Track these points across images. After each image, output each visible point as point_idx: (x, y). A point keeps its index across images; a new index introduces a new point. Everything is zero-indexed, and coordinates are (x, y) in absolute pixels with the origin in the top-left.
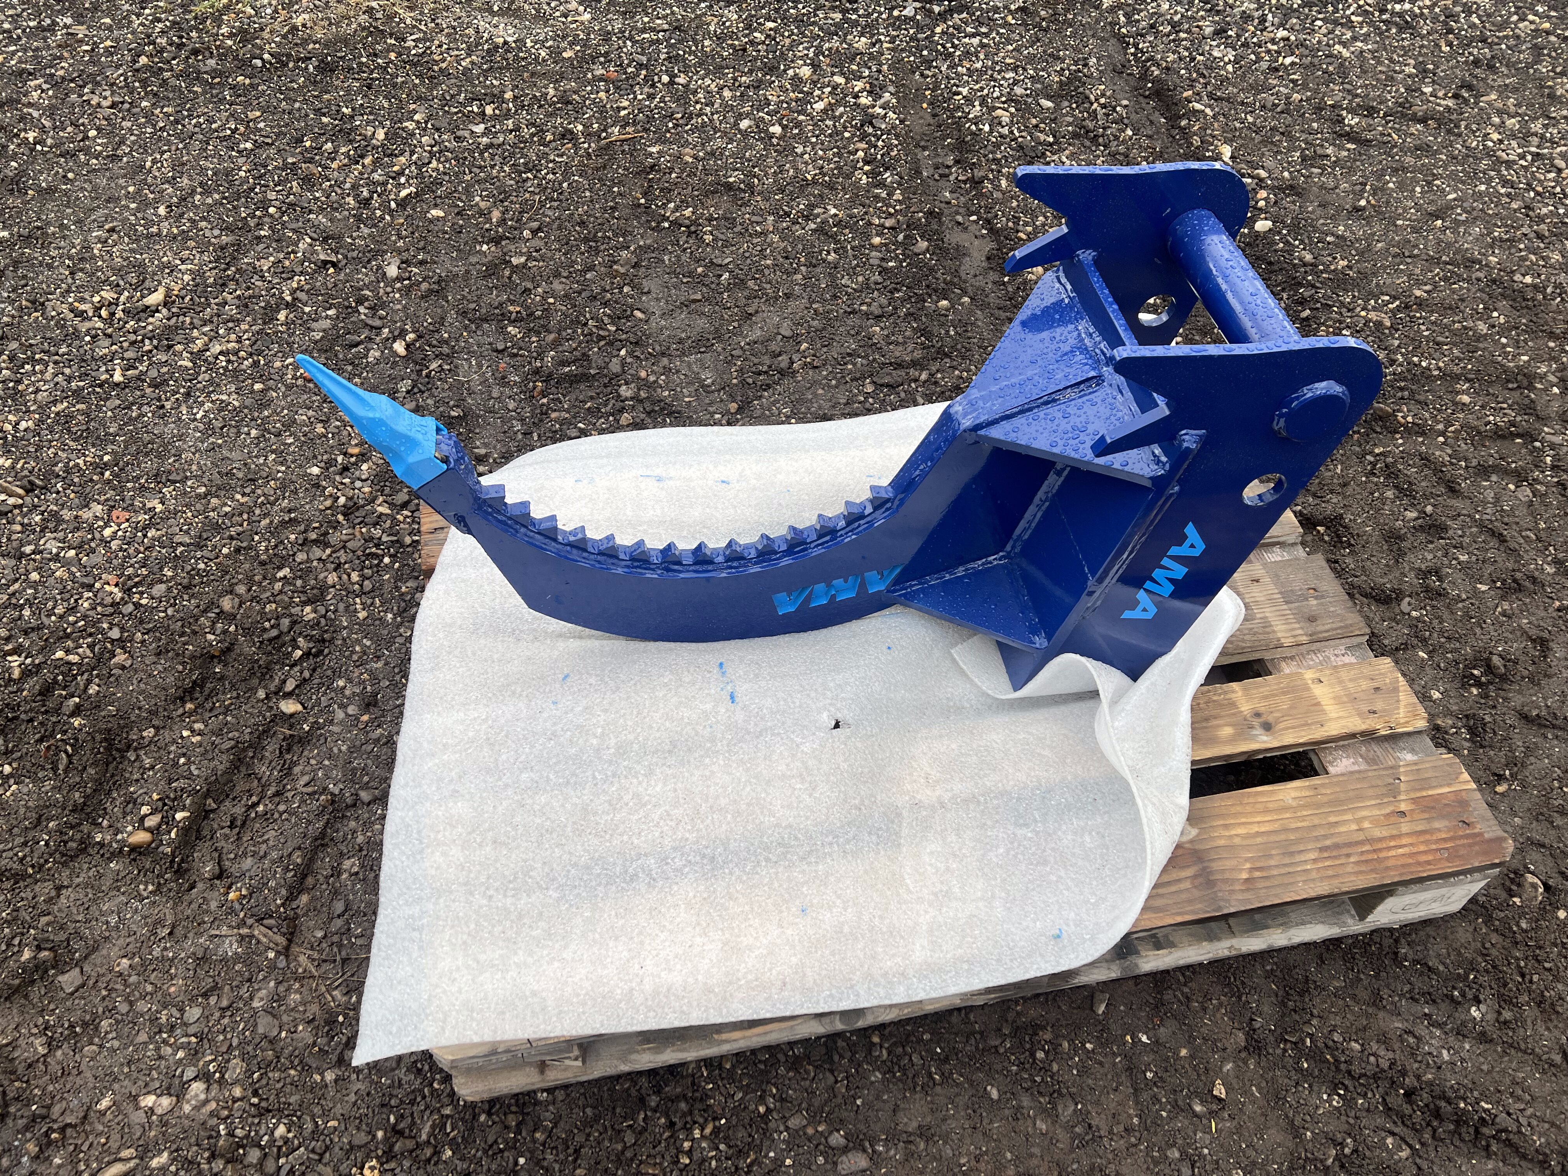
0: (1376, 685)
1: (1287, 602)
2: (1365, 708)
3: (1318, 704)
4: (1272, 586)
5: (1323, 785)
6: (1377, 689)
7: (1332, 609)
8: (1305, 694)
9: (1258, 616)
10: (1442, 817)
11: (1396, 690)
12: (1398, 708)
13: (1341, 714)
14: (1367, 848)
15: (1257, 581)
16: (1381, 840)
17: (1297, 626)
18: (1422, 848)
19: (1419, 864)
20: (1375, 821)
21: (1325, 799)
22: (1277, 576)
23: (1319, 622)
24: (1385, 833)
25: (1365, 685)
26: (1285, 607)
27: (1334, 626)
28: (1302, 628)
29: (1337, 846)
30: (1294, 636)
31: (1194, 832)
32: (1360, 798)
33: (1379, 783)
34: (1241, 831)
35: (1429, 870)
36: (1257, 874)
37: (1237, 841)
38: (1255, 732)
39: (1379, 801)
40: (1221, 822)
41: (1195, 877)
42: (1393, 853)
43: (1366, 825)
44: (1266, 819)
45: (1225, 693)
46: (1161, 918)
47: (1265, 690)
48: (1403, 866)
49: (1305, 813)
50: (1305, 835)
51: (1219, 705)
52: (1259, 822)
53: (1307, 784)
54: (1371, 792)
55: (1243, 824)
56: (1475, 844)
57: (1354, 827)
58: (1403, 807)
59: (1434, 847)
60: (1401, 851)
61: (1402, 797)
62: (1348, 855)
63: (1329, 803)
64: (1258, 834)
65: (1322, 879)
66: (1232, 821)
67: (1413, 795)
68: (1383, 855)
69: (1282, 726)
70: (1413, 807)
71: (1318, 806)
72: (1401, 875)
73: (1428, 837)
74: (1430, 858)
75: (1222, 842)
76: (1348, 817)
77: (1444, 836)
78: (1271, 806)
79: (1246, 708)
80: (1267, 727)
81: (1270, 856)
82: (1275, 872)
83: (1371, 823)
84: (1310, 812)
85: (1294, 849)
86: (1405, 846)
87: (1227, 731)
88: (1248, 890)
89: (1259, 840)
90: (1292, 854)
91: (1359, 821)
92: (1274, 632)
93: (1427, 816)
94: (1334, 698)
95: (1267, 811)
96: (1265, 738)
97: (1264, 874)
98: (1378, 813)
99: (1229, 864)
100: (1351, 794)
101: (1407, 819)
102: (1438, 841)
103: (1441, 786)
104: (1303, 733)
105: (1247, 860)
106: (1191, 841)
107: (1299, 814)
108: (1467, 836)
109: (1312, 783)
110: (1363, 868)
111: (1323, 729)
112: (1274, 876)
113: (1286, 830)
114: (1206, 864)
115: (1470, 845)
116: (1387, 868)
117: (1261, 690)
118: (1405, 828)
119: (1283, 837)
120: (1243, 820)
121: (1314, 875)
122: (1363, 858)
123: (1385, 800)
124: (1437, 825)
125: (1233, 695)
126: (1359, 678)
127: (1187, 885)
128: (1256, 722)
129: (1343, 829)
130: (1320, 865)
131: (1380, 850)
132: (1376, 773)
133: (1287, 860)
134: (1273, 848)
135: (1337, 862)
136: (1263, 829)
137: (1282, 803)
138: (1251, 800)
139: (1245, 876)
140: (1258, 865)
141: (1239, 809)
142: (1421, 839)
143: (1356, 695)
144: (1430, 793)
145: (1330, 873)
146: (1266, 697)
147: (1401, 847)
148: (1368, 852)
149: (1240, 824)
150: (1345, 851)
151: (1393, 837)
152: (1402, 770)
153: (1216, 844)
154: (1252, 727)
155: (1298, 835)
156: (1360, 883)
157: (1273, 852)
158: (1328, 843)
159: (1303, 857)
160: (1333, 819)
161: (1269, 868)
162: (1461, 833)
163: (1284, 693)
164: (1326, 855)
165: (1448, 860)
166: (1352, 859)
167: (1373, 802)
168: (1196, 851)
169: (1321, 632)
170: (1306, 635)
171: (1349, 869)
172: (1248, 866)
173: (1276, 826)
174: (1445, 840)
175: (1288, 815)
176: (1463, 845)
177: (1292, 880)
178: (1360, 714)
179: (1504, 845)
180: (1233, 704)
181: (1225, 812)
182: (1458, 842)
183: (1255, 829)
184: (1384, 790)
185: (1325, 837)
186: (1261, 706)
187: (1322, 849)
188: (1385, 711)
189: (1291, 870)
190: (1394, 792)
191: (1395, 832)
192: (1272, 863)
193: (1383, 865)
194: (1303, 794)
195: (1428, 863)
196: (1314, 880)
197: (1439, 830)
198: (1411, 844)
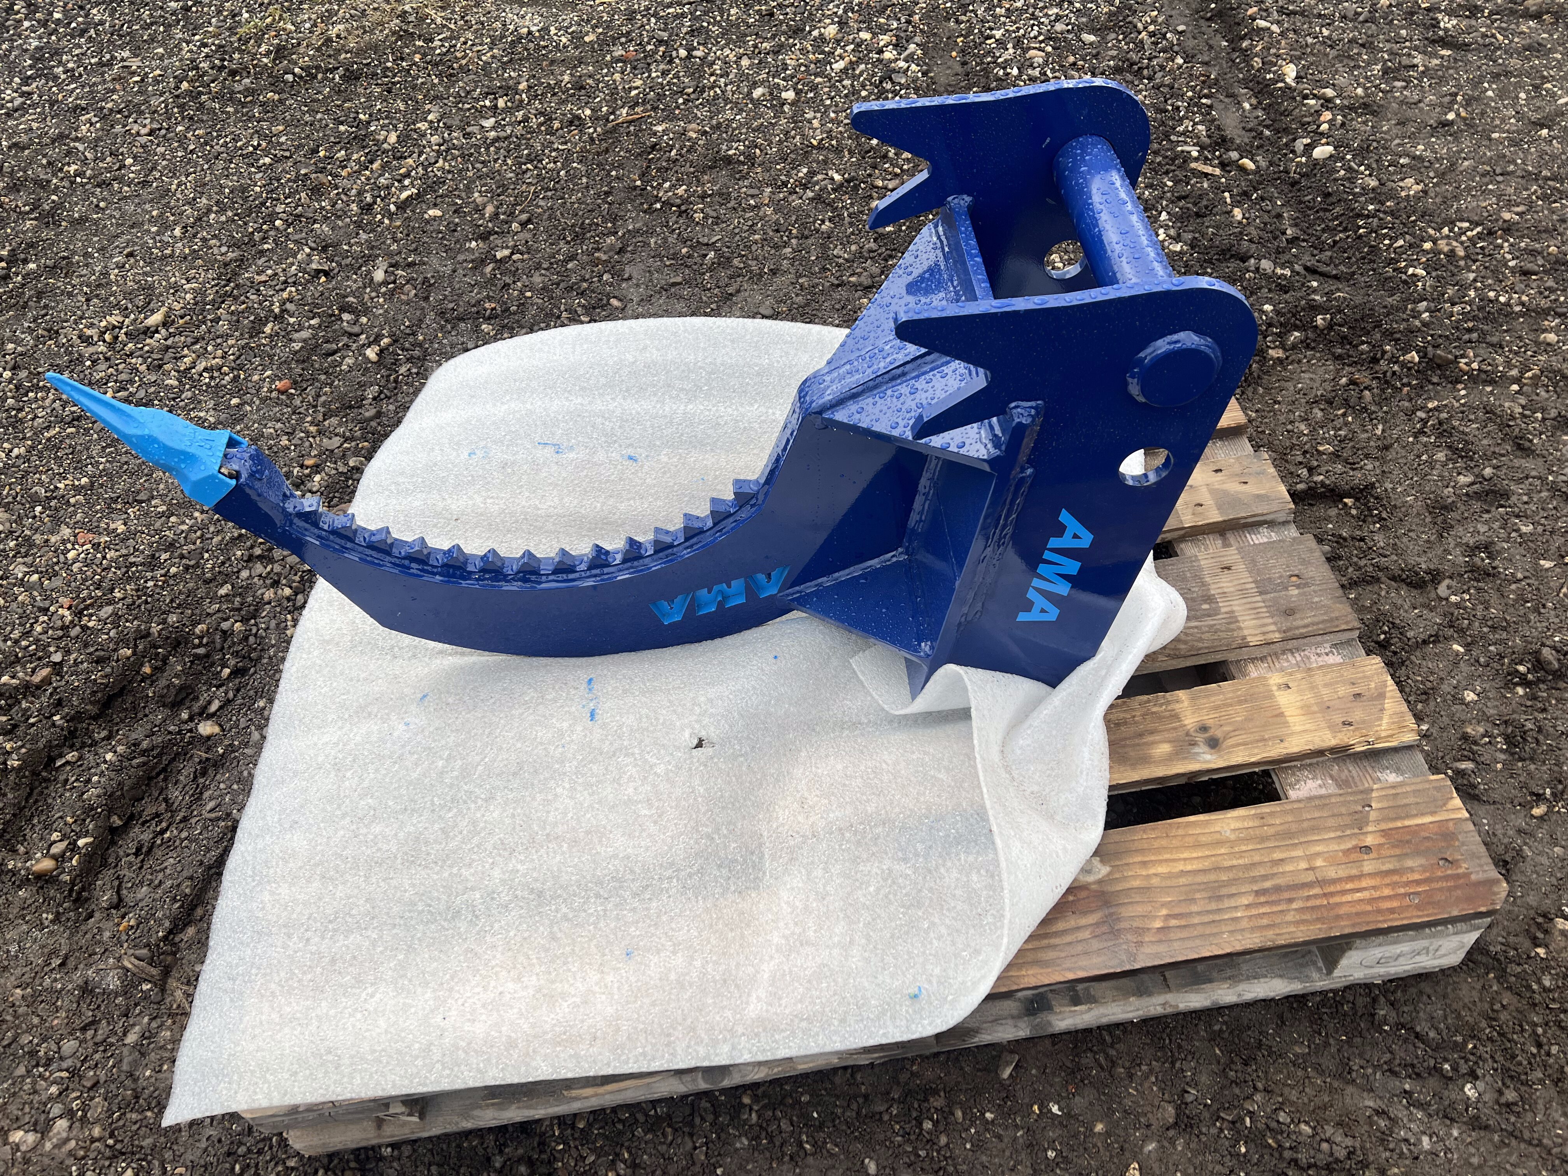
0: (1357, 690)
1: (1261, 593)
2: (1339, 719)
3: (1281, 715)
4: (1246, 574)
5: (1272, 814)
6: (1358, 695)
7: (1316, 599)
8: (1267, 703)
9: (1223, 610)
10: (1417, 853)
11: (1382, 696)
12: (1381, 719)
13: (1308, 727)
14: (1317, 891)
15: (1229, 568)
16: (1334, 881)
17: (1270, 620)
18: (1387, 892)
19: (1379, 911)
20: (1331, 859)
21: (1271, 831)
22: (1253, 561)
23: (1297, 616)
24: (1342, 873)
25: (1344, 690)
26: (1259, 598)
27: (1316, 619)
28: (1275, 623)
29: (1278, 889)
30: (1264, 633)
31: (1102, 870)
32: (1314, 829)
33: (1343, 810)
34: (1162, 869)
35: (1391, 920)
36: (1173, 922)
37: (1155, 881)
38: (1196, 750)
39: (1339, 833)
40: (1139, 859)
41: (1097, 924)
42: (1348, 898)
43: (1319, 863)
44: (1195, 855)
45: (1168, 703)
46: (1048, 974)
47: (1218, 699)
48: (1357, 914)
49: (1244, 848)
50: (1241, 874)
51: (1158, 717)
52: (1185, 859)
53: (1253, 812)
54: (1331, 822)
55: (1166, 860)
56: (1456, 887)
57: (1303, 865)
58: (1369, 841)
59: (1402, 891)
60: (1358, 895)
61: (1370, 828)
62: (1290, 901)
63: (1277, 836)
64: (1183, 873)
65: (1253, 929)
66: (1153, 858)
67: (1384, 826)
68: (1334, 900)
69: (1230, 742)
70: (1383, 840)
71: (1263, 839)
72: (1353, 925)
73: (1396, 878)
74: (1395, 904)
75: (1136, 883)
76: (1299, 853)
77: (1417, 876)
78: (1203, 839)
79: (1190, 721)
80: (1214, 744)
81: (1193, 901)
82: (1196, 920)
83: (1325, 861)
84: (1250, 847)
85: (1224, 891)
86: (1365, 889)
87: (1164, 749)
88: (1160, 941)
89: (1183, 881)
90: (1220, 898)
91: (1310, 857)
92: (1240, 628)
93: (1398, 851)
94: (1302, 708)
95: (1198, 846)
96: (1208, 757)
97: (1183, 922)
98: (1336, 848)
99: (1139, 910)
100: (1305, 825)
101: (1372, 856)
102: (1408, 883)
103: (1423, 814)
104: (1256, 751)
105: (1163, 905)
106: (1100, 882)
107: (1237, 849)
108: (1447, 878)
109: (1259, 811)
110: (1307, 916)
111: (1282, 745)
112: (1194, 925)
113: (1217, 869)
114: (1112, 910)
115: (1449, 889)
116: (1338, 917)
117: (1213, 699)
118: (1368, 867)
119: (1212, 877)
120: (1167, 856)
121: (1244, 924)
122: (1309, 904)
123: (1348, 832)
124: (1409, 863)
125: (1177, 706)
126: (1337, 683)
127: (1086, 934)
128: (1200, 738)
129: (1289, 868)
130: (1254, 912)
131: (1332, 894)
132: (1342, 799)
133: (1213, 906)
134: (1199, 891)
135: (1275, 909)
136: (1189, 868)
137: (1218, 836)
138: (1181, 832)
139: (1158, 924)
140: (1177, 911)
141: (1164, 842)
142: (1387, 880)
143: (1328, 704)
144: (1407, 823)
145: (1265, 922)
146: (1216, 708)
147: (1359, 890)
148: (1315, 896)
149: (1161, 861)
150: (1286, 895)
151: (1350, 878)
152: (1374, 794)
153: (1128, 886)
154: (1194, 744)
155: (1231, 875)
156: (1300, 934)
157: (1198, 896)
158: (1268, 884)
159: (1233, 903)
160: (1277, 855)
161: (1190, 914)
162: (1439, 874)
163: (1240, 702)
164: (1262, 899)
165: (1418, 907)
166: (1295, 906)
167: (1332, 835)
168: (1103, 893)
169: (1297, 628)
170: (1279, 631)
171: (1289, 917)
172: (1164, 912)
173: (1207, 864)
174: (1418, 882)
175: (1223, 851)
176: (1441, 889)
177: (1215, 930)
178: (1332, 727)
179: (1495, 889)
180: (1176, 717)
181: (1146, 846)
182: (1435, 885)
183: (1180, 867)
184: (1347, 820)
185: (1265, 878)
186: (1208, 718)
187: (1257, 893)
188: (1364, 722)
189: (1217, 918)
190: (1360, 822)
191: (1354, 872)
192: (1195, 908)
193: (1332, 913)
194: (1246, 825)
195: (1392, 911)
196: (1243, 930)
197: (1412, 870)
198: (1374, 888)
